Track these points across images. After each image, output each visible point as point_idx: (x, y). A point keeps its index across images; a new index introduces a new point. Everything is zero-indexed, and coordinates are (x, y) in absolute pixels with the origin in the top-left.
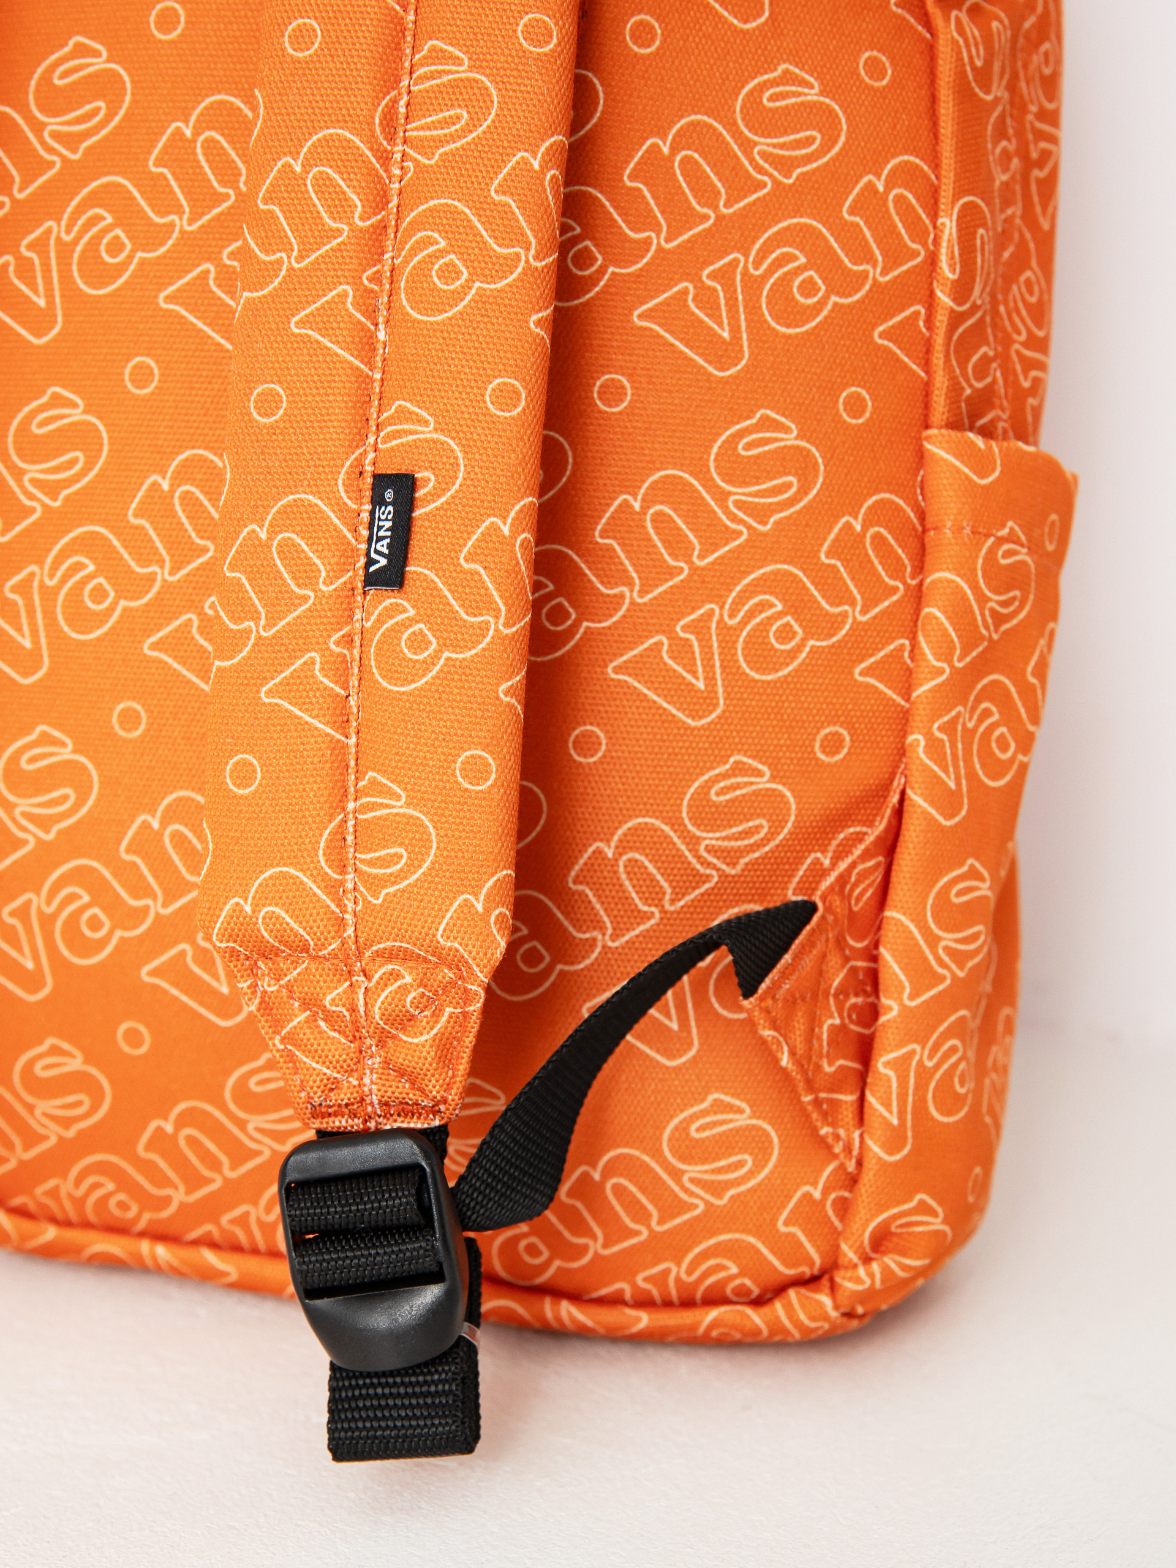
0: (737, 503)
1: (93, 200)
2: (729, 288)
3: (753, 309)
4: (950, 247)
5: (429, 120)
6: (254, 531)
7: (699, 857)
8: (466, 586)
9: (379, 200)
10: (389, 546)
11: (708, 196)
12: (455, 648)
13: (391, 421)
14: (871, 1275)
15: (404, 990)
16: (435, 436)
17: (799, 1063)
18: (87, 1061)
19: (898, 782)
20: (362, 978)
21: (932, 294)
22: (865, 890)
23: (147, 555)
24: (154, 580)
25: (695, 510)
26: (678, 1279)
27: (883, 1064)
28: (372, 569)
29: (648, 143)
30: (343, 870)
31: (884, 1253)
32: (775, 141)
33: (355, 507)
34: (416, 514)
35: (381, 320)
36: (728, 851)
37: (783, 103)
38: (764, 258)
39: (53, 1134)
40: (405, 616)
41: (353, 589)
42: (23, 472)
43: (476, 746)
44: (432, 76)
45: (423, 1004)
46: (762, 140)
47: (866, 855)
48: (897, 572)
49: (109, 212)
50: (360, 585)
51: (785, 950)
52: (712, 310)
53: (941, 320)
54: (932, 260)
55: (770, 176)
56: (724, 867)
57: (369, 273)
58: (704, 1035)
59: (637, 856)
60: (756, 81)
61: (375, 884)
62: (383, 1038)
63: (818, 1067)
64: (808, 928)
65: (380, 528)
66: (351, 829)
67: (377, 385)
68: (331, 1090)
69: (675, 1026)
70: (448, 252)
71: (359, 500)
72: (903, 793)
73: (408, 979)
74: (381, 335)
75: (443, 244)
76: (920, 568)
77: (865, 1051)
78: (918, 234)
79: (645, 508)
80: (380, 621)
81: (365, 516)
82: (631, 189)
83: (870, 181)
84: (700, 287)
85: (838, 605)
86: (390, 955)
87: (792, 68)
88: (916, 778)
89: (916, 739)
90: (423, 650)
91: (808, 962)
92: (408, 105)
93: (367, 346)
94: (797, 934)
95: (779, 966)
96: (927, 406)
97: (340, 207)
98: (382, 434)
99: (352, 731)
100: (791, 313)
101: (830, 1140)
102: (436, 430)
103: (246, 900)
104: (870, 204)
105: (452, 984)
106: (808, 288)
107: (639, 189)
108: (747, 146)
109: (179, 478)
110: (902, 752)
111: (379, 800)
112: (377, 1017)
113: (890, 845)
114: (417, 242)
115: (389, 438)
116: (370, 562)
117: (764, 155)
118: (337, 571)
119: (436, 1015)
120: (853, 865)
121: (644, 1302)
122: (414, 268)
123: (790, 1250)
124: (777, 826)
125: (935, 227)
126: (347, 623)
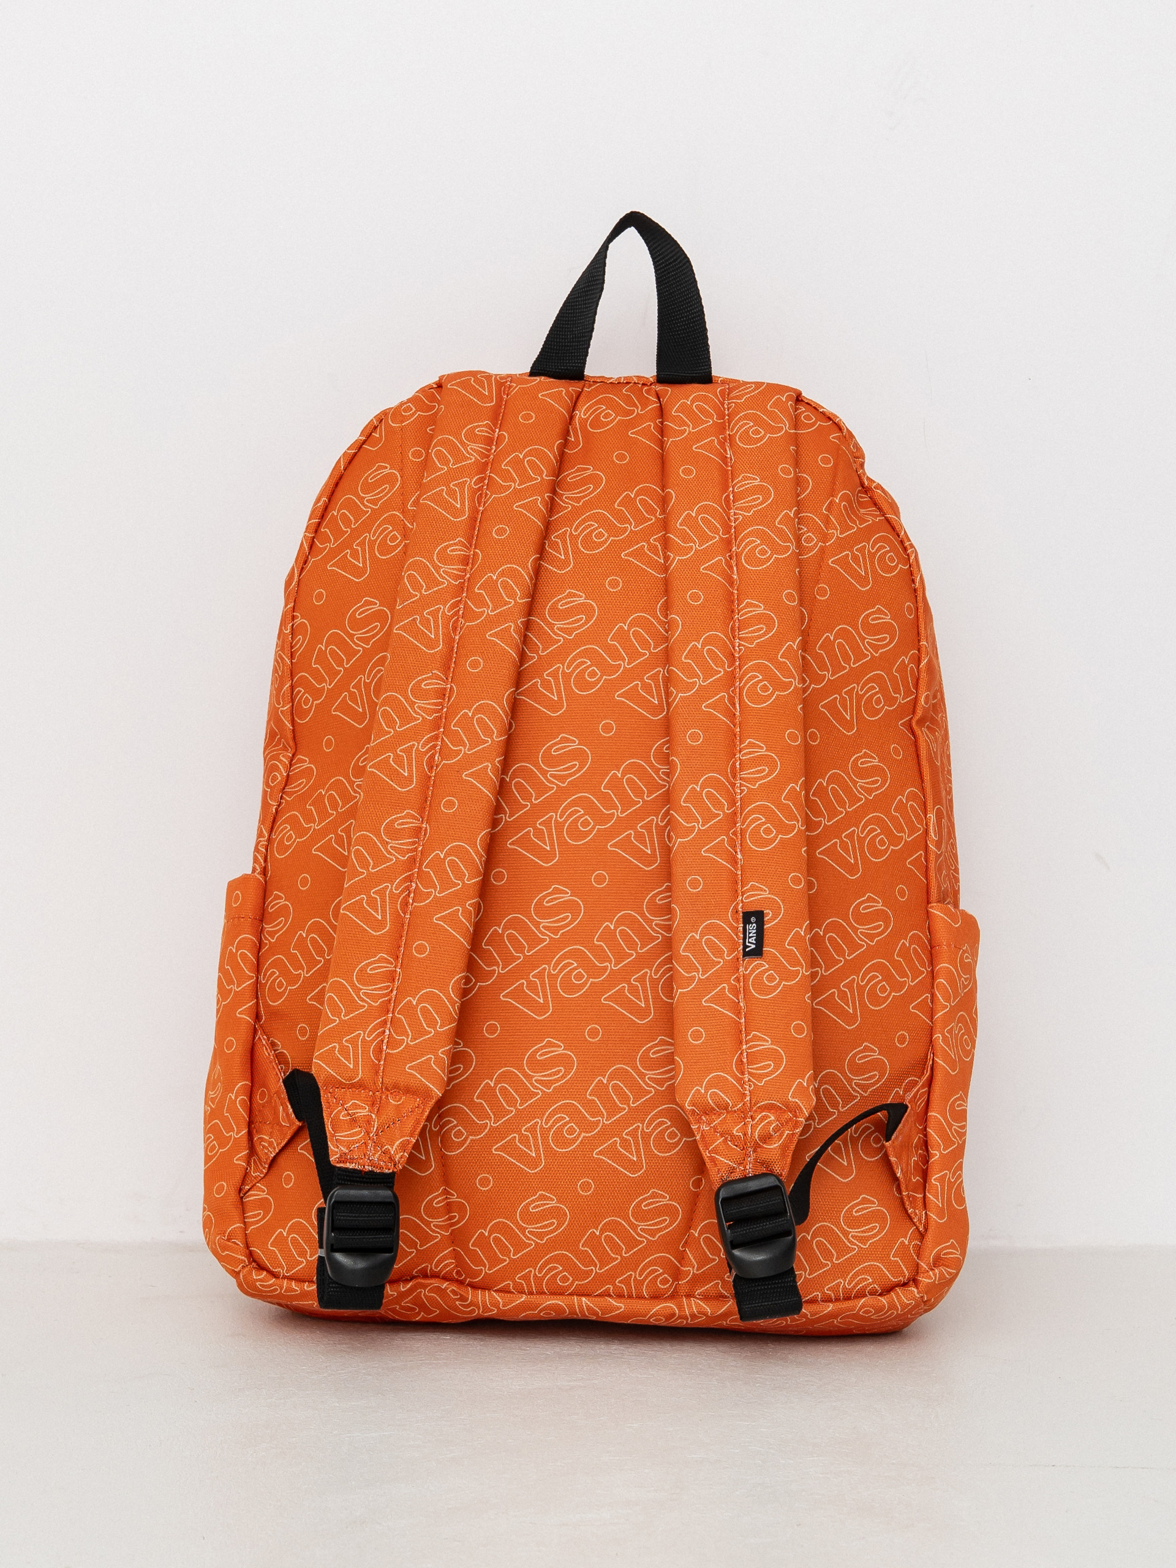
0: (861, 933)
1: (574, 803)
2: (853, 842)
3: (862, 852)
4: (934, 826)
5: (752, 770)
6: (693, 936)
7: (852, 1088)
8: (788, 955)
9: (732, 803)
10: (755, 940)
11: (842, 803)
12: (786, 980)
13: (748, 891)
14: (935, 1275)
15: (770, 1123)
16: (769, 896)
17: (903, 1174)
18: (559, 1201)
19: (930, 1056)
20: (750, 1120)
21: (927, 846)
22: (921, 1103)
23: (604, 958)
24: (607, 969)
25: (845, 936)
26: (844, 1288)
27: (934, 1180)
28: (747, 950)
29: (818, 781)
30: (743, 1073)
31: (939, 1266)
32: (864, 781)
33: (736, 925)
34: (765, 927)
35: (738, 850)
36: (864, 1085)
37: (866, 766)
38: (865, 830)
39: (532, 1242)
40: (764, 968)
41: (738, 959)
42: (540, 923)
43: (798, 1020)
44: (750, 753)
45: (776, 1130)
46: (860, 781)
47: (923, 1087)
48: (923, 965)
49: (582, 809)
50: (741, 957)
51: (900, 1123)
52: (847, 851)
53: (932, 857)
54: (926, 831)
55: (864, 795)
56: (862, 1093)
57: (732, 831)
58: (858, 1169)
59: (828, 1087)
60: (855, 756)
61: (760, 1077)
62: (756, 1147)
63: (910, 1178)
64: (907, 1114)
65: (750, 933)
66: (745, 1056)
67: (739, 876)
68: (731, 1173)
69: (846, 1164)
70: (766, 823)
71: (737, 922)
72: (933, 1059)
73: (773, 1118)
74: (739, 856)
75: (764, 820)
76: (932, 963)
77: (925, 1175)
78: (920, 822)
79: (825, 934)
80: (753, 971)
81: (741, 929)
82: (813, 800)
83: (900, 798)
84: (842, 841)
85: (903, 978)
86: (763, 1108)
87: (867, 751)
88: (939, 1053)
89: (937, 1036)
90: (773, 982)
91: (906, 1129)
92: (740, 764)
93: (734, 861)
94: (903, 1117)
95: (898, 1129)
96: (928, 893)
97: (717, 804)
98: (745, 896)
99: (743, 1016)
100: (876, 853)
101: (913, 1215)
102: (769, 894)
103: (702, 1087)
104: (901, 807)
105: (791, 1119)
106: (882, 843)
107: (816, 800)
108: (855, 783)
109: (619, 923)
110: (931, 1042)
111: (758, 1043)
112: (757, 1137)
113: (930, 1082)
114: (752, 819)
115: (747, 898)
116: (745, 947)
117: (861, 787)
118: (731, 951)
119: (781, 1136)
120: (918, 1091)
121: (828, 1300)
122: (752, 829)
123: (894, 1268)
124: (882, 1076)
125: (926, 817)
126: (736, 973)
